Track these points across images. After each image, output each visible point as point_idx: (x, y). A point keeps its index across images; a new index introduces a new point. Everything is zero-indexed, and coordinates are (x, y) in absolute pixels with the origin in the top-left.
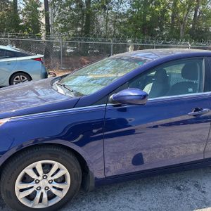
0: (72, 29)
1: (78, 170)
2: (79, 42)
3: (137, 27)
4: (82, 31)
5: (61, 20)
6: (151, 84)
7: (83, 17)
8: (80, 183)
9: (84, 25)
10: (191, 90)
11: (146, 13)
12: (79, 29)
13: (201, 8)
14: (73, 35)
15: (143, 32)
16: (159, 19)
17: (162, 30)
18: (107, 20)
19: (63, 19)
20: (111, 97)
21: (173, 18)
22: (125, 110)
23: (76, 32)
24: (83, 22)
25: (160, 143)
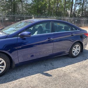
0: (7, 10)
1: (8, 61)
2: (11, 16)
3: (35, 10)
4: (12, 11)
5: (2, 6)
6: (37, 31)
7: (12, 5)
8: (10, 65)
9: (13, 8)
10: (47, 32)
11: (38, 5)
12: (10, 10)
13: (60, 3)
14: (8, 13)
15: (38, 12)
16: (44, 7)
17: (45, 11)
18: (23, 7)
19: (3, 5)
20: (19, 35)
21: (49, 7)
22: (25, 39)
23: (9, 11)
24: (12, 7)
25: (40, 50)
